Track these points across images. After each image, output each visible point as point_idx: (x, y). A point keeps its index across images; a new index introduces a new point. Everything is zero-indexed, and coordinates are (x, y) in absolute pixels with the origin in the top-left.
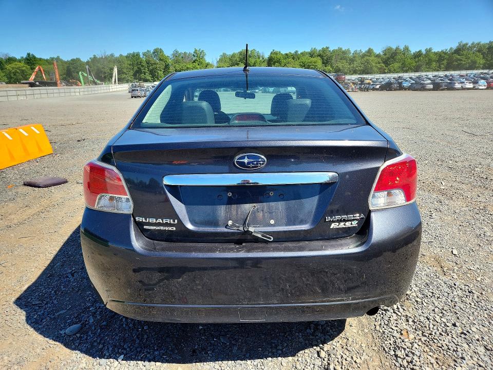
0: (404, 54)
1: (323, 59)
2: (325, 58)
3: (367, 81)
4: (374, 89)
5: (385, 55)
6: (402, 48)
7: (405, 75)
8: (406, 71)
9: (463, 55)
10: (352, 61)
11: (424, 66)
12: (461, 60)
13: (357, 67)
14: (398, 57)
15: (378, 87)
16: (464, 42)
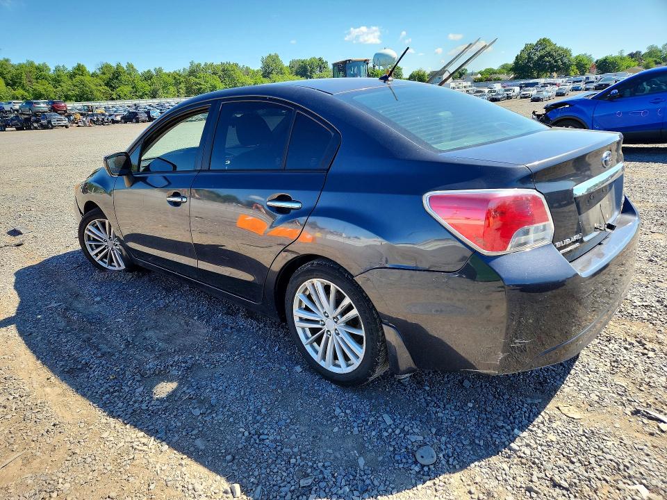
0: (130, 74)
1: (4, 78)
2: (8, 76)
3: (99, 111)
4: (114, 122)
5: (104, 73)
6: (124, 65)
7: (141, 102)
8: (141, 97)
9: (200, 77)
10: (57, 81)
11: (161, 91)
12: (200, 84)
13: (69, 90)
14: (123, 78)
15: (118, 118)
16: (196, 62)
